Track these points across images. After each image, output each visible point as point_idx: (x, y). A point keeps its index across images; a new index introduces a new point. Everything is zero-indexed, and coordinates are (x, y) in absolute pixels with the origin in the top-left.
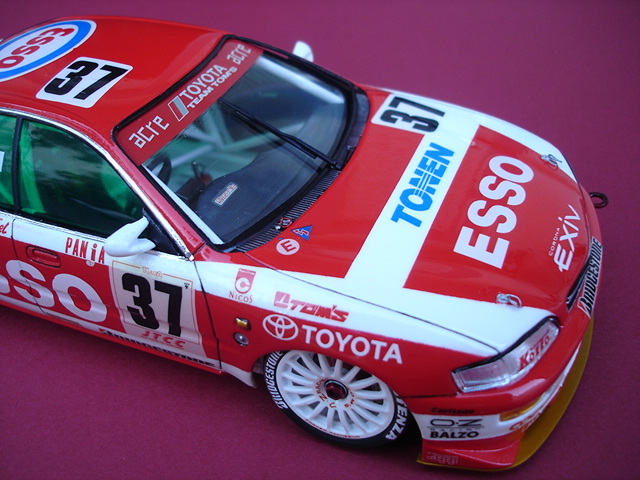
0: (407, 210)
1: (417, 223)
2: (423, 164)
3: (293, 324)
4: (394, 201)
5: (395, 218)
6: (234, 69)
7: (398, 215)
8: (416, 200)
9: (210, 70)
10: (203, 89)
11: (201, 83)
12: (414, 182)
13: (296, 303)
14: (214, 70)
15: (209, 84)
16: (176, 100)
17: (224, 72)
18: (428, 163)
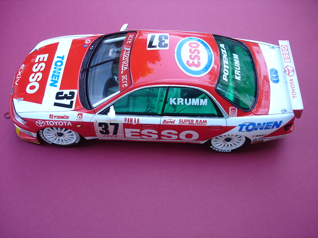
0: (61, 59)
1: (58, 57)
2: (58, 76)
3: (43, 122)
4: (65, 61)
5: (64, 56)
6: (122, 72)
7: (63, 58)
8: (59, 64)
9: (127, 65)
10: (126, 58)
11: (127, 59)
12: (60, 69)
13: (55, 117)
14: (126, 66)
15: (125, 60)
16: (129, 49)
17: (124, 69)
18: (57, 78)
